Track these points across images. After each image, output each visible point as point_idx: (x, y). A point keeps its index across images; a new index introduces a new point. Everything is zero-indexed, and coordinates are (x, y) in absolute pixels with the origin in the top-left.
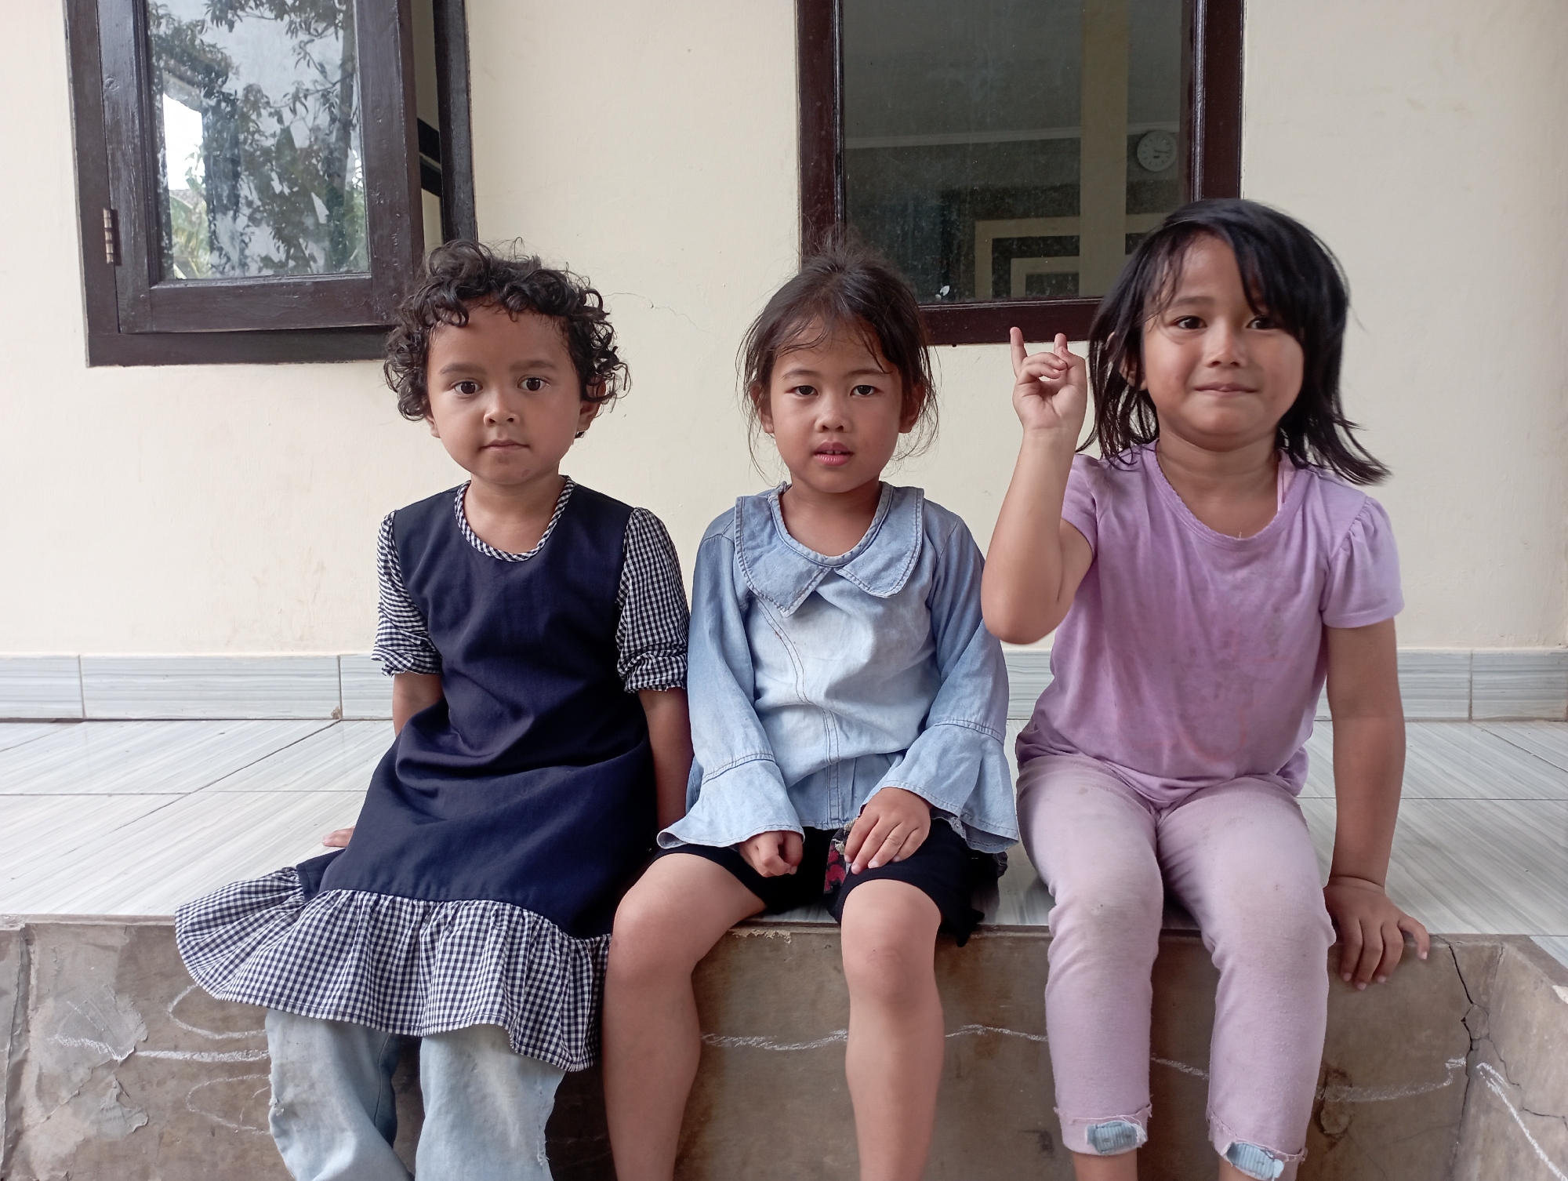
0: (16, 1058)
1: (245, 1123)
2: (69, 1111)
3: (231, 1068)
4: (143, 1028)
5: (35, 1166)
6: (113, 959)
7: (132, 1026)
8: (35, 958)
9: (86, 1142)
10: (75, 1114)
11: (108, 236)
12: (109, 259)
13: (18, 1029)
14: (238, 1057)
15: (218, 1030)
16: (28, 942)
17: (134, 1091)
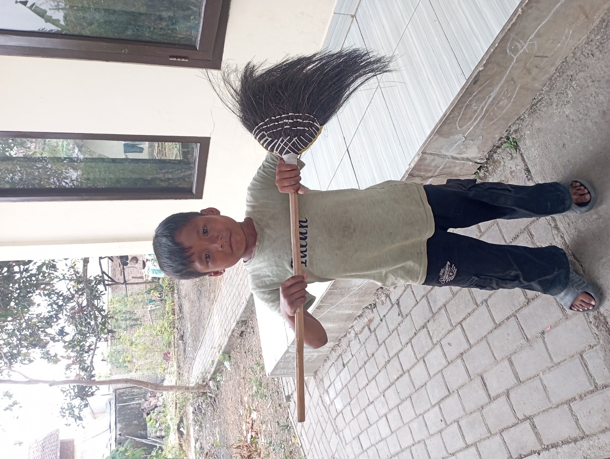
0: (450, 157)
1: (497, 117)
2: (469, 150)
3: (482, 118)
4: (460, 135)
5: (476, 157)
6: (440, 138)
7: (458, 137)
8: (430, 152)
9: (478, 148)
10: (470, 149)
11: (179, 60)
12: (187, 60)
13: (444, 157)
14: (480, 117)
15: (471, 120)
16: (426, 153)
17: (473, 137)
